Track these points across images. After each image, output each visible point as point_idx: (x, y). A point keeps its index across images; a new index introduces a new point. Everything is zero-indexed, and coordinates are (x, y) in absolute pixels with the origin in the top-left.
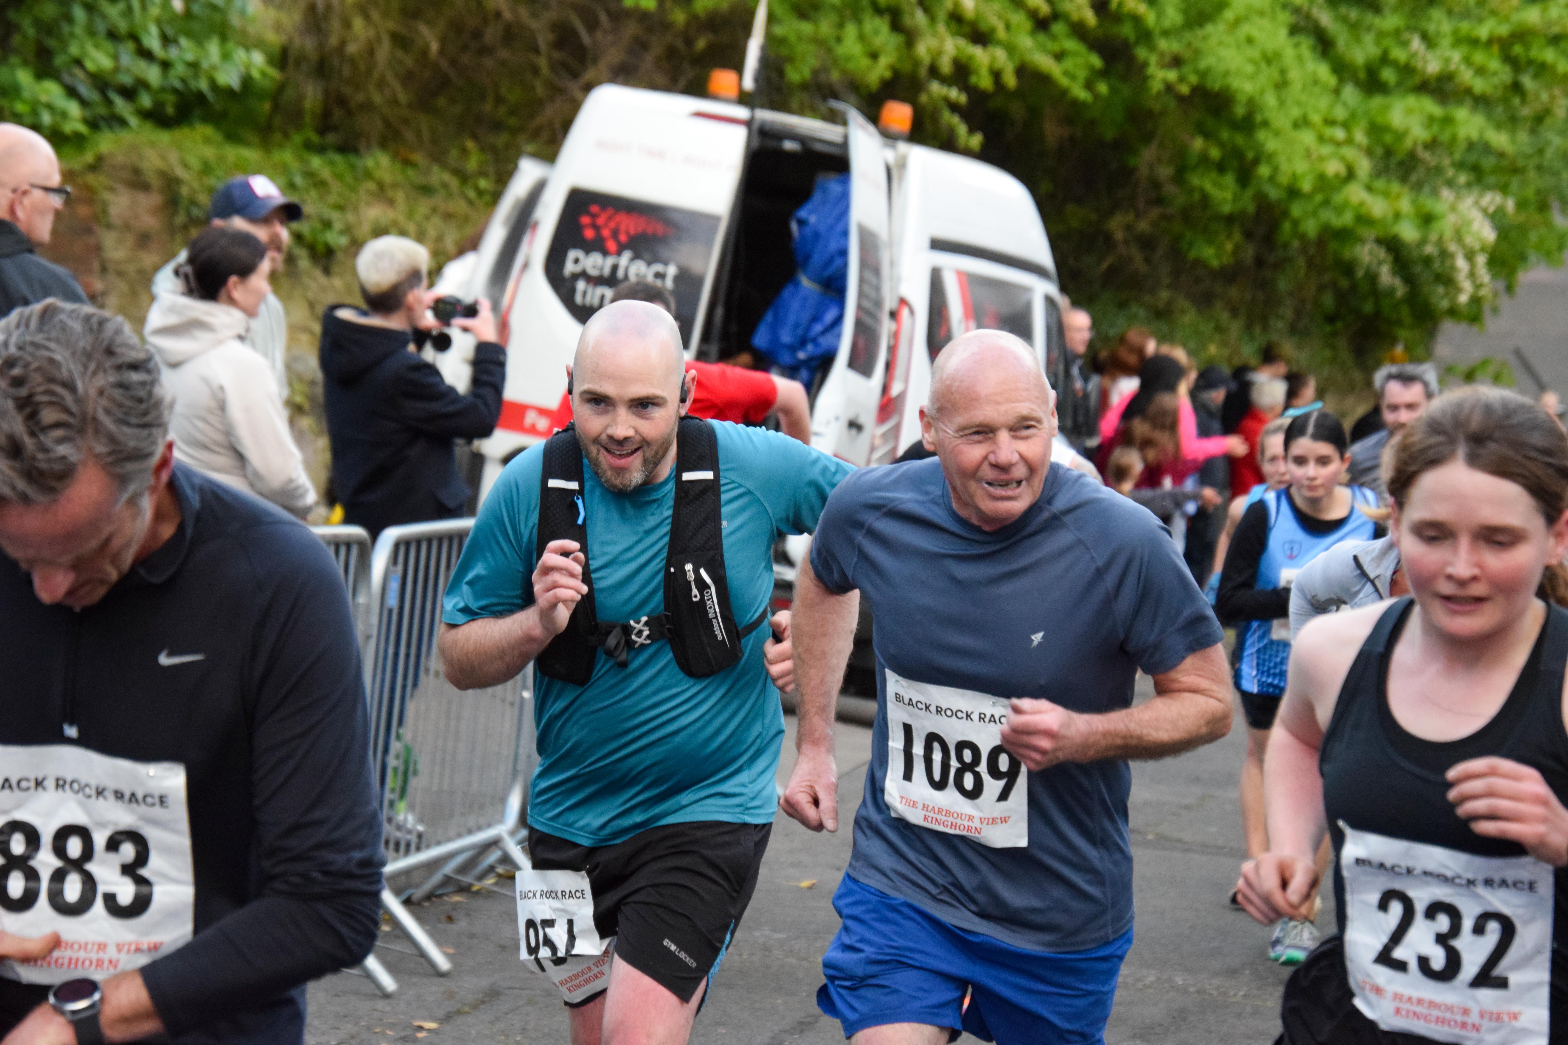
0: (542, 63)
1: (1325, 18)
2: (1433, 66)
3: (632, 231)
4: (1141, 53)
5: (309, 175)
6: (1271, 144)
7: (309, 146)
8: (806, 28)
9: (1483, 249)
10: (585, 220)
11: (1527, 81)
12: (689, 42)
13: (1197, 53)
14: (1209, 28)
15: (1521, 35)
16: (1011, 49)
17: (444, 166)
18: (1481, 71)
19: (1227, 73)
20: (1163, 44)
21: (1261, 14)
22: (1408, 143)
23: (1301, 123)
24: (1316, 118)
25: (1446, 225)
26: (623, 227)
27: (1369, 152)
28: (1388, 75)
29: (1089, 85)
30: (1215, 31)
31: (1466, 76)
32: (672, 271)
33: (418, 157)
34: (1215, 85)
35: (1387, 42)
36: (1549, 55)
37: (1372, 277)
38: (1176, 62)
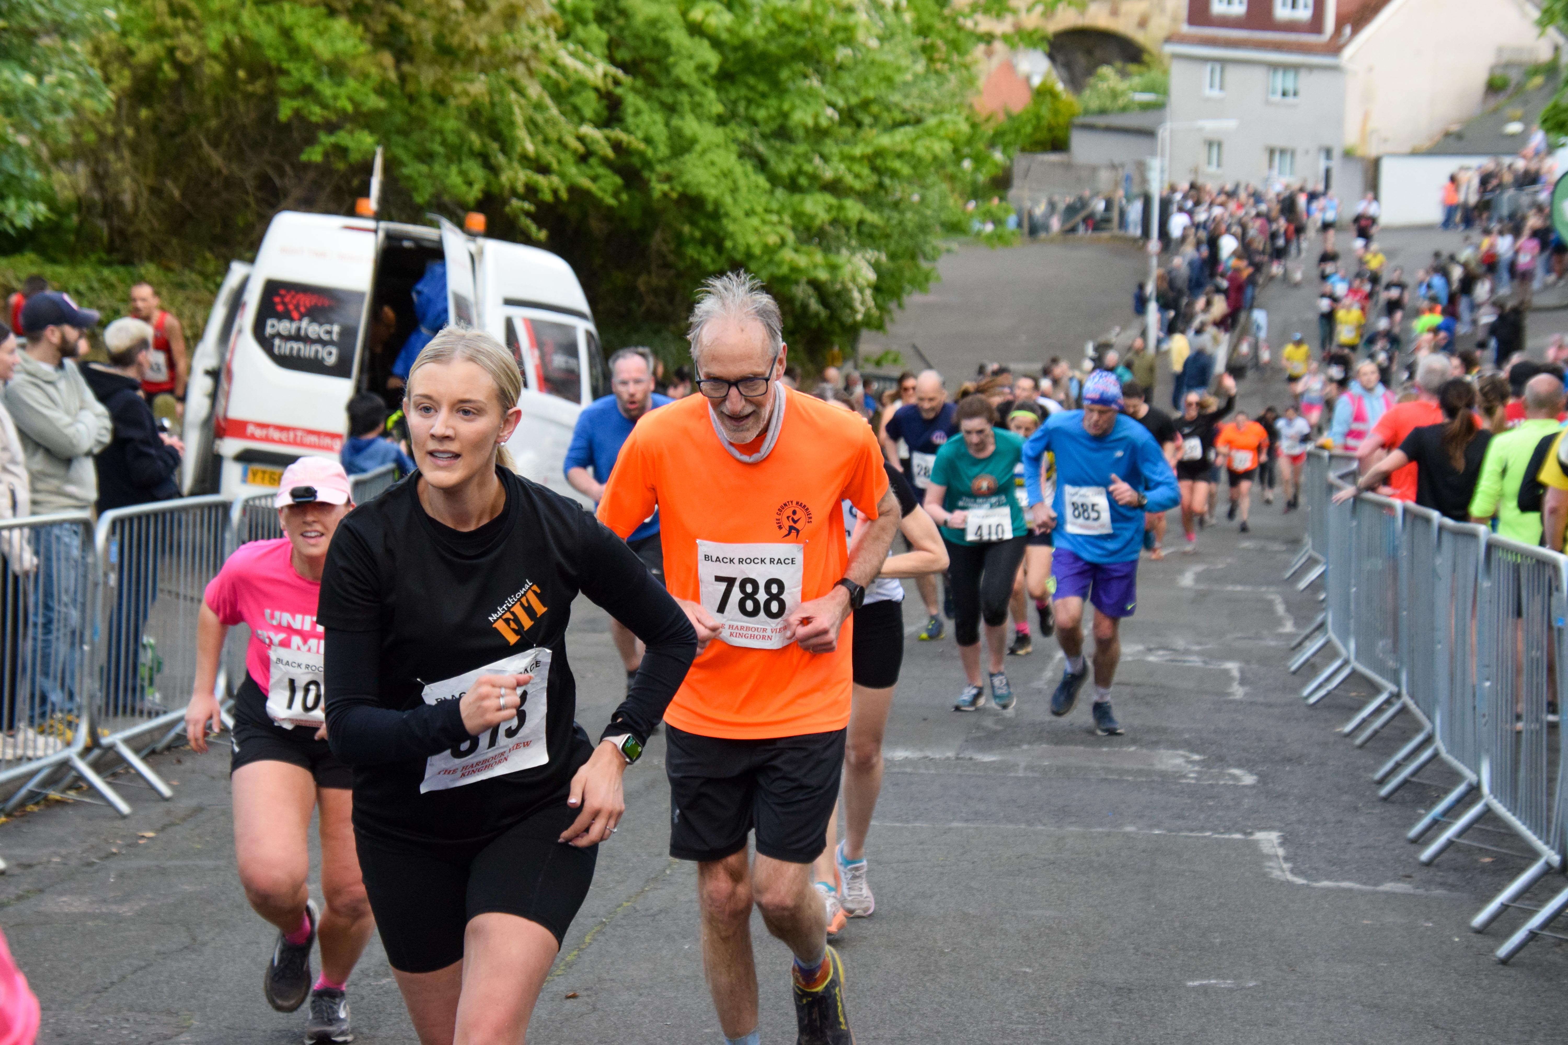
0: (251, 200)
1: (761, 148)
2: (828, 174)
3: (308, 305)
4: (646, 174)
5: (103, 281)
6: (731, 227)
7: (103, 263)
8: (424, 168)
9: (869, 286)
10: (277, 299)
11: (887, 181)
12: (349, 182)
13: (681, 173)
14: (687, 157)
15: (879, 153)
16: (562, 176)
17: (192, 269)
18: (857, 176)
19: (699, 184)
20: (659, 168)
21: (718, 146)
22: (818, 222)
23: (748, 214)
24: (759, 209)
25: (846, 273)
26: (302, 303)
27: (794, 229)
28: (803, 181)
29: (616, 195)
30: (689, 159)
31: (849, 179)
32: (336, 329)
33: (175, 265)
34: (693, 192)
35: (800, 161)
36: (897, 164)
37: (805, 307)
38: (668, 178)
